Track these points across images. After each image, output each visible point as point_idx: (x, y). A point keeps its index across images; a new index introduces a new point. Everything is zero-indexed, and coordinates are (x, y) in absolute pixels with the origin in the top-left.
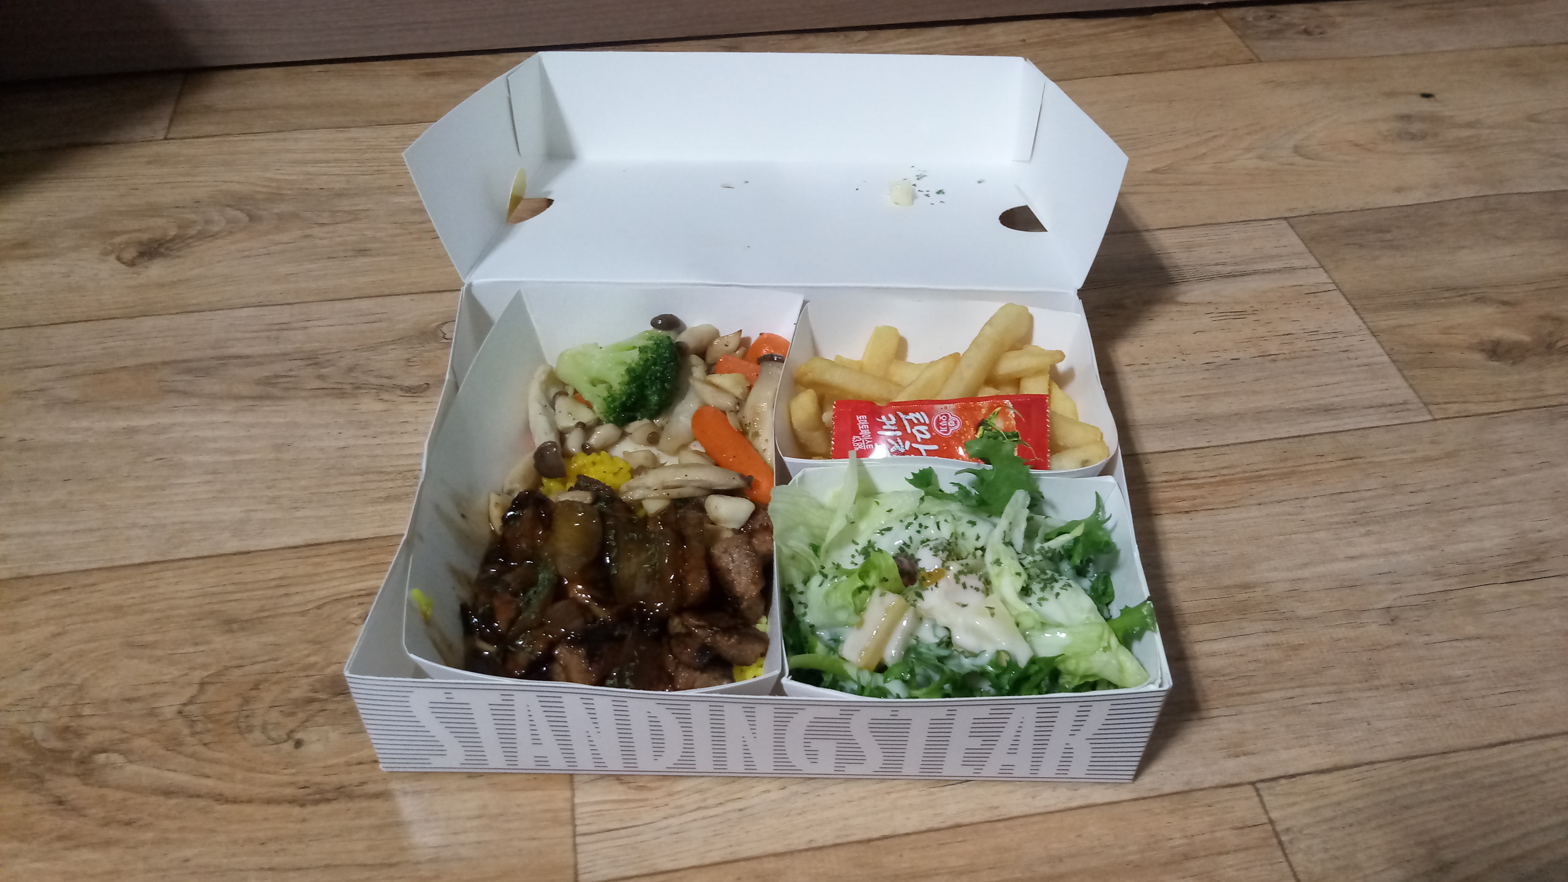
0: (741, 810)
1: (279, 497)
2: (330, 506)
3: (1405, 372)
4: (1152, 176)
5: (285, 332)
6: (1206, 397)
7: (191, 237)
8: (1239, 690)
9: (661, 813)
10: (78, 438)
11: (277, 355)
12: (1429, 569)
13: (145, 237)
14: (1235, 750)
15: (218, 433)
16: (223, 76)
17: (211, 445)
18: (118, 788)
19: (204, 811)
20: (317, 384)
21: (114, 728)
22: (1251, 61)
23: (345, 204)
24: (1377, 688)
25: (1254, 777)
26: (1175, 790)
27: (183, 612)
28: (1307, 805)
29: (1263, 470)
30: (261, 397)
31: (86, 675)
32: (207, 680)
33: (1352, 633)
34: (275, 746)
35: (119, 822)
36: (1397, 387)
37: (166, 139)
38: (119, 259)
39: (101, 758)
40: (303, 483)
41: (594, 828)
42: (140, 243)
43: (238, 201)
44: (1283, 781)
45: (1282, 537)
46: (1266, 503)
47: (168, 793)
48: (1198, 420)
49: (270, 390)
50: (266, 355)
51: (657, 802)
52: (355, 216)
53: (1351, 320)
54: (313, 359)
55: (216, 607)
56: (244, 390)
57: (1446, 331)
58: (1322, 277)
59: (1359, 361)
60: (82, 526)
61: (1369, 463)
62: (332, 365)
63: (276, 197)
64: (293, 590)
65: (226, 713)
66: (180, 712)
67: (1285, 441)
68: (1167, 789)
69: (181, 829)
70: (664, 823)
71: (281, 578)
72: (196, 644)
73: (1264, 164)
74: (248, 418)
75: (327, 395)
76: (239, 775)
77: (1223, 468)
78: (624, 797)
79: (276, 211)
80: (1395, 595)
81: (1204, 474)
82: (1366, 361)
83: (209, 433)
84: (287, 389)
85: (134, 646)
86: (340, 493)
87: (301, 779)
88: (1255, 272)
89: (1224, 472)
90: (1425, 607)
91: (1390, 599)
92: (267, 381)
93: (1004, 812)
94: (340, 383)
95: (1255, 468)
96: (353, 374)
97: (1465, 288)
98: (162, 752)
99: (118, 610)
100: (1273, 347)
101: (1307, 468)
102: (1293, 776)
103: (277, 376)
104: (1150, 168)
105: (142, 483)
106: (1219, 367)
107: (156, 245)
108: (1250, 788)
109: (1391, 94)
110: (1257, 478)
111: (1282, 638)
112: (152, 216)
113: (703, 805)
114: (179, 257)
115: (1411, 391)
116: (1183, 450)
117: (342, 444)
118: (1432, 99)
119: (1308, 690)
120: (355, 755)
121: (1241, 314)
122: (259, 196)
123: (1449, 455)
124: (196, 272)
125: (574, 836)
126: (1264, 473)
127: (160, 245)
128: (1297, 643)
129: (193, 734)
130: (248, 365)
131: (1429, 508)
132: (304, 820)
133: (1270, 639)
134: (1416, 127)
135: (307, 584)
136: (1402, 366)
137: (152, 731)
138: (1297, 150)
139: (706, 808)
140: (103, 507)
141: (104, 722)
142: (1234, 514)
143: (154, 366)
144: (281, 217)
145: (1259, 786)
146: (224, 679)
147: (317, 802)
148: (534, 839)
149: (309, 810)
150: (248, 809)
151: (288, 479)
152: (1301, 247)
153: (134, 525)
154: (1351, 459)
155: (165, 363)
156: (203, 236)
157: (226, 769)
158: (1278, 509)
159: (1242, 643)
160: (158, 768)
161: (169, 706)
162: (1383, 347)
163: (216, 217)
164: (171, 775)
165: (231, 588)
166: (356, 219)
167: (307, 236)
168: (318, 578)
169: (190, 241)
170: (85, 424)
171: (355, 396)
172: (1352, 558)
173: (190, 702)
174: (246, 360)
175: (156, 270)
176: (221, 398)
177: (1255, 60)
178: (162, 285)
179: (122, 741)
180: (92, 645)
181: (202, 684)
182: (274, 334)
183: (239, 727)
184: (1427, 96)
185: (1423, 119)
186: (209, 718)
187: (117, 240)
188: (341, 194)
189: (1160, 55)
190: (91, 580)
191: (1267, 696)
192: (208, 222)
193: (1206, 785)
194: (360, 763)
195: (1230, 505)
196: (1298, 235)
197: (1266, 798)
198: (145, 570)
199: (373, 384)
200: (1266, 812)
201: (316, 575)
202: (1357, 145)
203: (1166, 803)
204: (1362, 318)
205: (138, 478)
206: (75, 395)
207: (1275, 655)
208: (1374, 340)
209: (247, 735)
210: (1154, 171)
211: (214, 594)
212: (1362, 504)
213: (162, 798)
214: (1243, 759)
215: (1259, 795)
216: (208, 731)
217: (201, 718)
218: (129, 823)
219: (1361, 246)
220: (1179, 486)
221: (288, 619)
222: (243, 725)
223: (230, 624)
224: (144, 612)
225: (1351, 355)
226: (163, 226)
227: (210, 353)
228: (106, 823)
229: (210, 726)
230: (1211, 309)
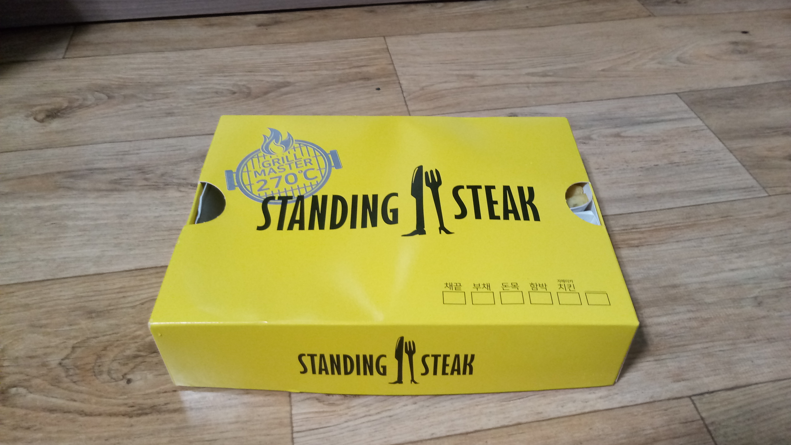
0: (390, 416)
1: (120, 243)
2: (150, 248)
3: (751, 171)
4: (602, 73)
5: (127, 156)
6: (642, 185)
7: (76, 107)
8: (677, 344)
9: (343, 419)
10: (8, 213)
11: (121, 168)
12: (776, 275)
13: (49, 107)
14: (678, 378)
15: (87, 209)
16: (96, 27)
17: (83, 216)
18: (22, 407)
19: (73, 421)
20: (145, 183)
21: (21, 373)
22: (650, 16)
23: (161, 90)
24: (755, 342)
25: (690, 393)
26: (645, 401)
27: (63, 307)
28: (723, 409)
29: (677, 223)
30: (112, 190)
31: (6, 343)
32: (78, 345)
33: (737, 312)
34: (115, 383)
35: (22, 427)
36: (746, 179)
37: (64, 58)
38: (35, 119)
39: (13, 390)
40: (135, 236)
41: (304, 428)
42: (47, 111)
43: (102, 89)
44: (707, 395)
45: (692, 260)
46: (681, 241)
47: (52, 410)
48: (639, 198)
49: (118, 186)
50: (115, 168)
51: (341, 412)
52: (166, 96)
53: (718, 145)
54: (141, 170)
55: (83, 304)
56: (103, 187)
57: (770, 150)
58: (699, 123)
59: (724, 166)
60: (7, 261)
61: (736, 219)
62: (152, 173)
63: (122, 87)
64: (129, 294)
65: (87, 364)
66: (60, 364)
67: (688, 208)
68: (640, 401)
69: (59, 432)
70: (346, 425)
71: (121, 288)
72: (71, 325)
73: (662, 66)
74: (104, 201)
75: (149, 189)
76: (94, 400)
77: (655, 222)
78: (321, 410)
79: (123, 94)
80: (759, 290)
81: (644, 226)
82: (727, 165)
83: (82, 210)
84: (126, 186)
85: (35, 326)
86: (156, 241)
87: (130, 402)
88: (662, 121)
89: (656, 224)
90: (777, 296)
91: (756, 292)
92: (115, 182)
93: (546, 416)
94: (157, 182)
95: (672, 222)
96: (164, 178)
97: (777, 128)
98: (49, 387)
99: (27, 307)
100: (676, 159)
101: (702, 222)
102: (712, 392)
103: (121, 179)
104: (600, 69)
105: (43, 237)
106: (648, 169)
107: (55, 112)
108: (688, 399)
109: (726, 32)
110: (675, 228)
111: (698, 314)
112: (55, 97)
113: (368, 413)
114: (68, 117)
115: (755, 181)
116: (632, 213)
117: (157, 214)
118: (747, 34)
119: (716, 343)
120: (162, 387)
121: (657, 142)
122: (113, 86)
123: (778, 214)
124: (77, 125)
125: (292, 433)
126: (678, 225)
127: (59, 111)
128: (706, 317)
129: (67, 377)
130: (105, 173)
131: (772, 243)
132: (132, 426)
133: (691, 315)
134: (741, 48)
135: (136, 291)
136: (748, 168)
137: (43, 375)
138: (679, 59)
139: (370, 415)
140: (20, 249)
141: (16, 370)
142: (664, 247)
143: (52, 174)
144: (125, 96)
145: (693, 398)
146: (86, 345)
147: (139, 415)
148: (268, 435)
149: (135, 419)
150: (99, 419)
151: (127, 233)
152: (686, 107)
153: (38, 259)
154: (726, 217)
155: (59, 173)
156: (80, 107)
157: (86, 396)
158: (688, 244)
159: (676, 318)
160: (47, 396)
161: (54, 360)
162: (737, 159)
163: (90, 96)
164: (54, 400)
165: (92, 294)
166: (167, 97)
167: (140, 106)
168: (141, 288)
169: (74, 109)
170: (12, 205)
171: (164, 189)
172: (733, 270)
173: (67, 358)
174: (104, 171)
175: (55, 124)
176: (89, 191)
177: (651, 15)
178: (58, 132)
179: (25, 380)
180: (11, 326)
181: (74, 348)
182: (120, 157)
183: (94, 372)
184: (745, 32)
185: (744, 43)
186: (77, 367)
187: (35, 109)
188: (159, 85)
189: (600, 14)
190: (11, 290)
191: (694, 347)
192: (84, 99)
193: (663, 398)
194: (165, 392)
195: (662, 242)
196: (684, 102)
197: (698, 405)
198: (42, 284)
199: (174, 183)
200: (699, 413)
201: (141, 286)
202: (711, 57)
203: (640, 409)
204: (723, 143)
205: (40, 234)
206: (7, 190)
207: (695, 324)
208: (731, 155)
209: (99, 377)
210: (603, 70)
211: (82, 297)
212: (735, 241)
213: (48, 414)
214: (683, 383)
215: (694, 404)
216: (76, 374)
217: (73, 367)
218: (28, 428)
219: (718, 107)
220: (631, 232)
221: (124, 310)
222: (96, 371)
223: (91, 314)
224: (41, 307)
225: (721, 162)
226: (61, 102)
227: (84, 167)
228: (15, 428)
229: (78, 371)
230: (641, 139)
